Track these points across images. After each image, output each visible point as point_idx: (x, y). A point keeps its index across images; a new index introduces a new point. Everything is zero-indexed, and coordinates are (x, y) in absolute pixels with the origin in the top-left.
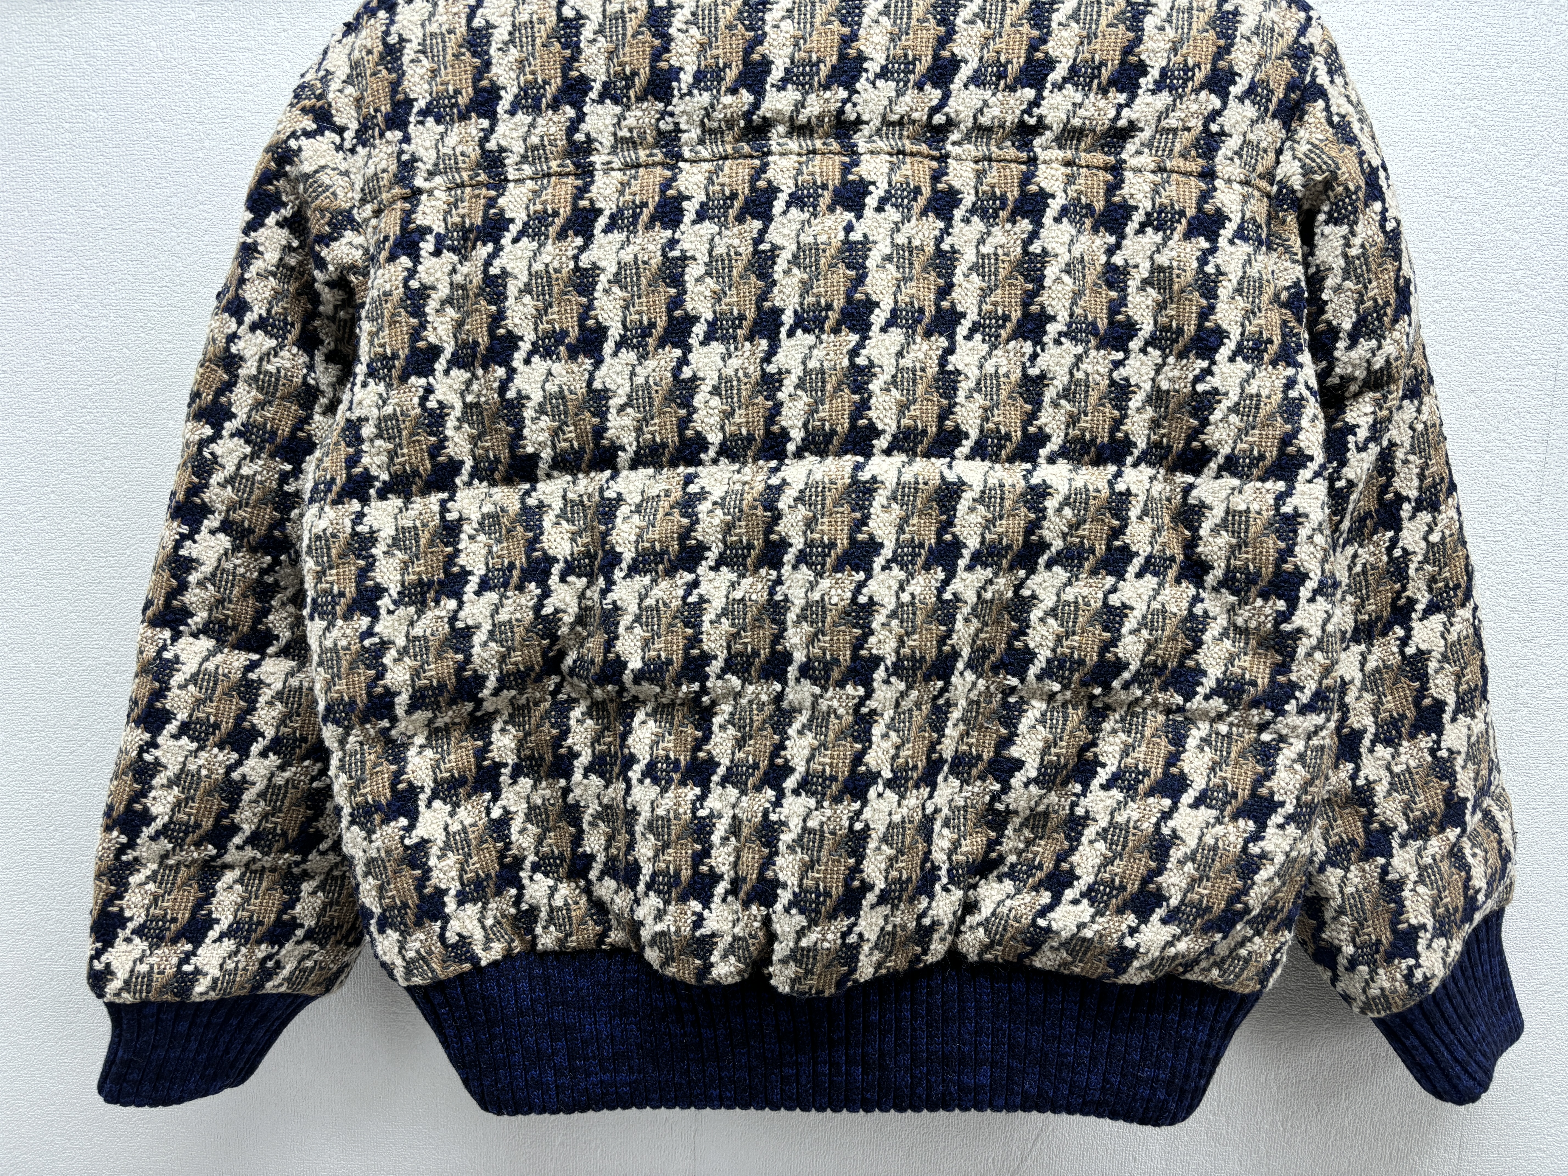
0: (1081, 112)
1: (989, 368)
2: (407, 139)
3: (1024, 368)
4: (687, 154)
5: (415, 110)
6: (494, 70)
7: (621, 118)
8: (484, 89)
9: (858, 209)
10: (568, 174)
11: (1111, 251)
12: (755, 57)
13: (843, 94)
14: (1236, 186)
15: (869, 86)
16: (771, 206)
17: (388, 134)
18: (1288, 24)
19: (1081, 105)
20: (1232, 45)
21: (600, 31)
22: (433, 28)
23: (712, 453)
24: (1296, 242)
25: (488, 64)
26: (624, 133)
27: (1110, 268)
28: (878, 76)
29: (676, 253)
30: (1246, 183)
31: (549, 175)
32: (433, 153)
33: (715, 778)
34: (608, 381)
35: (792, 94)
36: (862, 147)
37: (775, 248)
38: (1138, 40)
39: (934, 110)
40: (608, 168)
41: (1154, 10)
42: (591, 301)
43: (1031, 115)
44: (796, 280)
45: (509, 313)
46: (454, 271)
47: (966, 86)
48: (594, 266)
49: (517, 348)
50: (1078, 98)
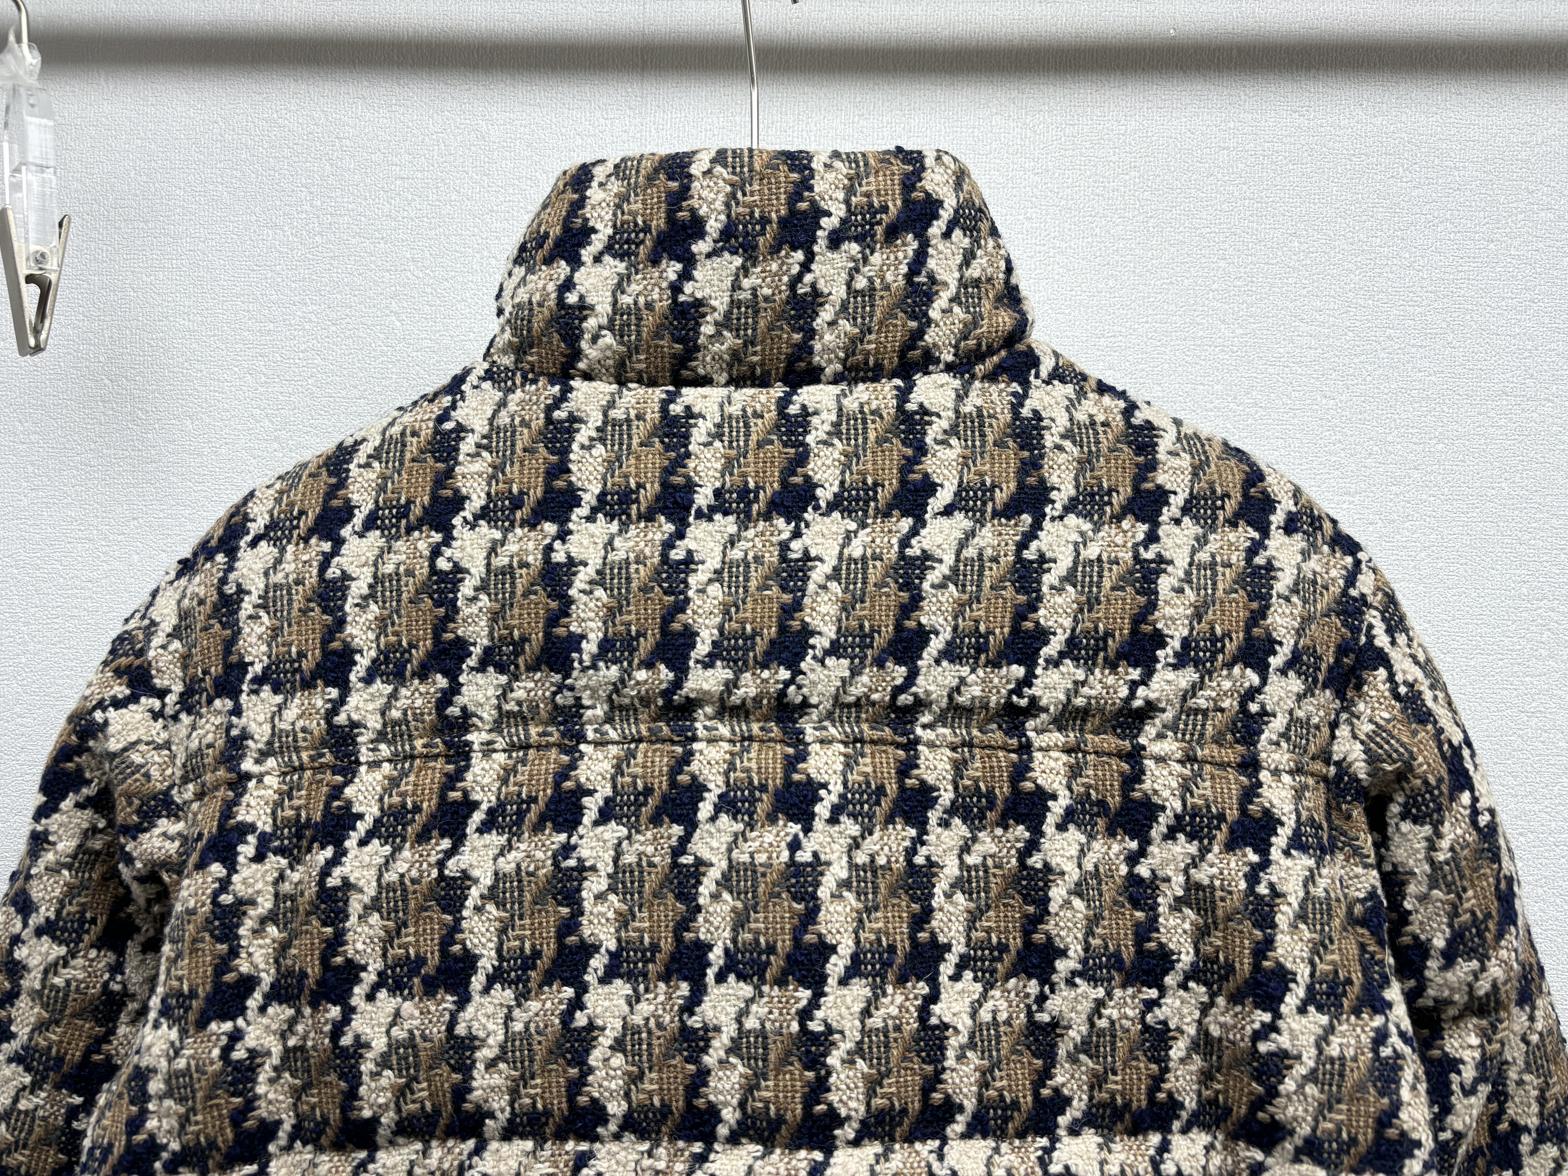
0: (1085, 690)
1: (985, 1015)
2: (237, 711)
3: (1030, 1013)
4: (590, 735)
5: (249, 676)
6: (349, 629)
7: (507, 689)
8: (334, 652)
9: (806, 819)
10: (436, 757)
11: (1133, 859)
12: (676, 626)
13: (784, 674)
14: (1286, 778)
15: (817, 667)
16: (696, 810)
17: (217, 702)
18: (1334, 573)
19: (1084, 683)
20: (1268, 607)
21: (483, 588)
22: (278, 578)
23: (613, 1127)
24: (1366, 841)
25: (341, 623)
26: (511, 706)
27: (1133, 879)
28: (828, 653)
29: (572, 863)
30: (1297, 771)
31: (413, 757)
32: (267, 728)
34: (475, 1025)
35: (721, 673)
36: (810, 733)
37: (700, 863)
38: (1152, 606)
39: (898, 690)
40: (488, 750)
41: (1170, 569)
42: (458, 920)
43: (1020, 696)
44: (727, 908)
45: (350, 936)
46: (282, 877)
47: (938, 662)
48: (465, 875)
49: (358, 980)
50: (1080, 675)
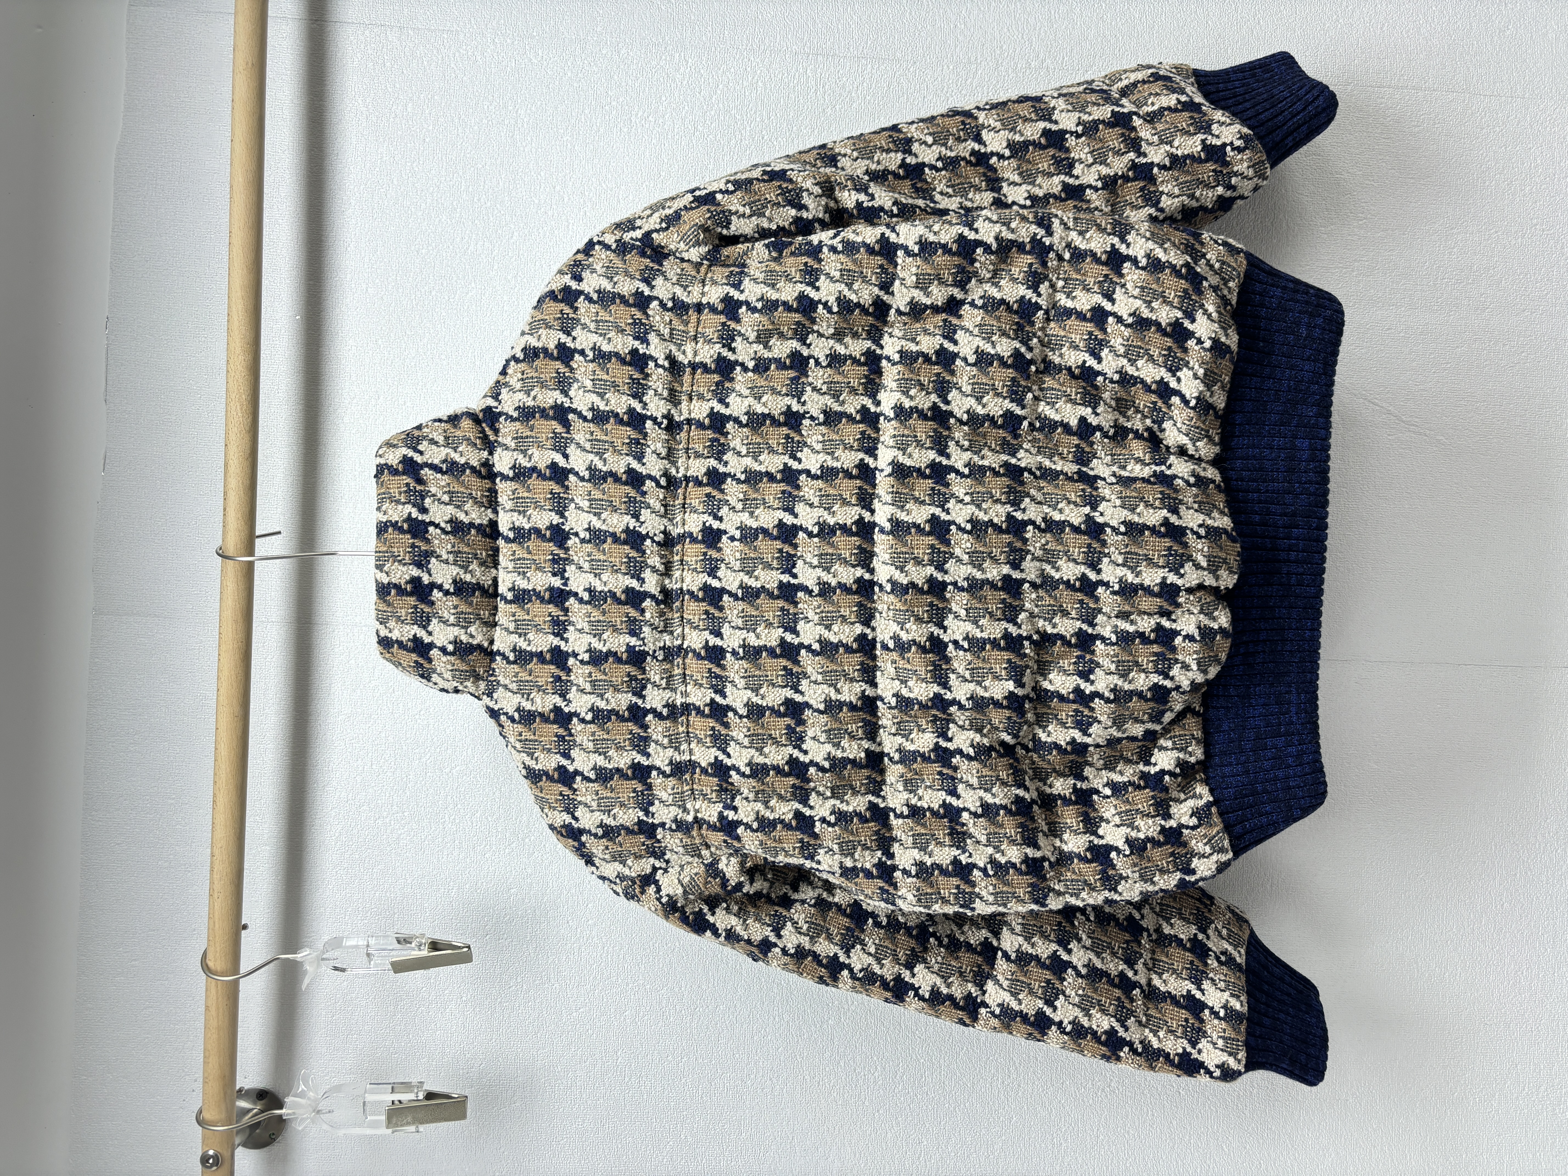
0: (660, 390)
1: (819, 447)
2: (663, 825)
3: (820, 424)
4: (679, 642)
5: (645, 819)
6: (622, 766)
7: (654, 684)
8: (633, 773)
9: (720, 533)
10: (688, 720)
11: (745, 369)
12: (623, 597)
13: (648, 542)
14: (706, 289)
15: (644, 526)
16: (716, 588)
17: (659, 837)
18: (603, 256)
19: (656, 391)
20: (619, 294)
21: (602, 696)
22: (594, 804)
23: (868, 631)
24: (741, 247)
25: (618, 770)
26: (664, 682)
27: (756, 370)
28: (638, 520)
29: (741, 651)
30: (703, 282)
31: (688, 732)
32: (672, 808)
33: (1090, 631)
34: (819, 699)
35: (648, 575)
36: (680, 530)
37: (741, 586)
38: (617, 355)
39: (658, 485)
40: (685, 694)
41: (598, 344)
42: (769, 708)
43: (662, 423)
44: (762, 573)
45: (775, 763)
46: (746, 799)
47: (644, 464)
48: (747, 705)
49: (797, 758)
50: (651, 392)
